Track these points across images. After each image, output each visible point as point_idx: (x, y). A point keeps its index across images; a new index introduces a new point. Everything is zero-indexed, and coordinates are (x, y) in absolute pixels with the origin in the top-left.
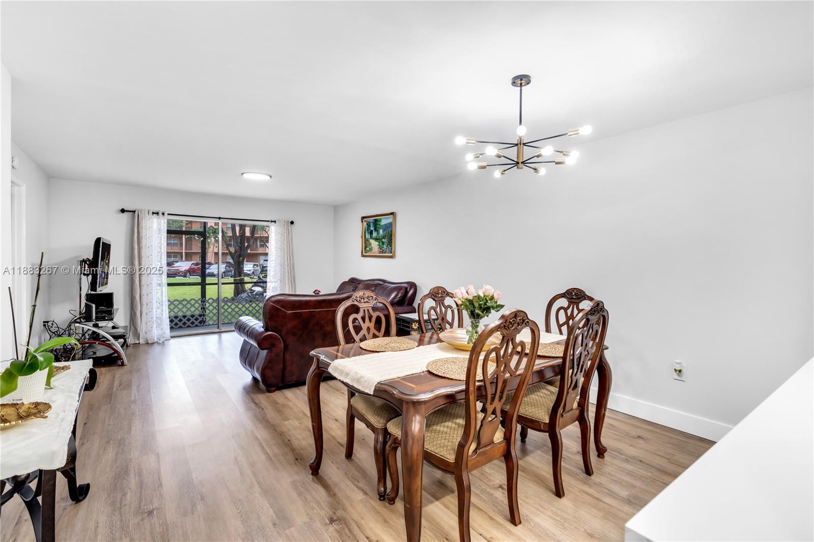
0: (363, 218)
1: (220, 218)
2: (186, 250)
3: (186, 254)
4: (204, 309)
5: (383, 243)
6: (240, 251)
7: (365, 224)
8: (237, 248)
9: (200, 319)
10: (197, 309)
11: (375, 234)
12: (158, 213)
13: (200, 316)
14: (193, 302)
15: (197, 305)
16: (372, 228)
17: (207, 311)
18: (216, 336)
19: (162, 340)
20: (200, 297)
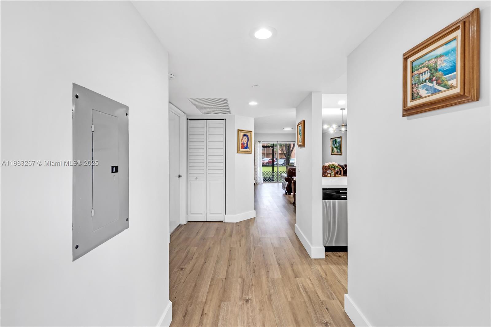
0: (331, 139)
1: (278, 142)
2: (267, 152)
3: (267, 154)
4: (273, 175)
5: (338, 149)
6: (289, 153)
7: (332, 141)
8: (287, 151)
9: (272, 179)
10: (271, 175)
11: (335, 145)
12: (259, 142)
13: (272, 178)
14: (270, 173)
15: (271, 174)
16: (334, 143)
17: (274, 177)
18: (277, 184)
19: (261, 183)
20: (272, 171)
